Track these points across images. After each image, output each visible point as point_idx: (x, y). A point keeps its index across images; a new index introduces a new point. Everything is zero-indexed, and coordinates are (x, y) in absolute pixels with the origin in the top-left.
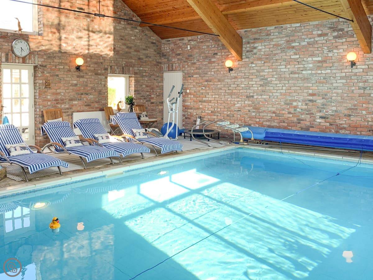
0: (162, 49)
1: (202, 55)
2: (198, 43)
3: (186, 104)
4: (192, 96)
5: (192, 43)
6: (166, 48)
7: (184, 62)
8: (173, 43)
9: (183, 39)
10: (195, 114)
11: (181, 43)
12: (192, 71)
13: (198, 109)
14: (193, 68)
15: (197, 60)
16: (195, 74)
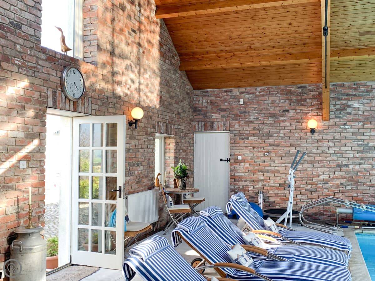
0: (194, 102)
1: (264, 112)
2: (256, 96)
3: (237, 174)
4: (247, 165)
5: (247, 96)
6: (201, 102)
7: (233, 119)
8: (214, 95)
9: (231, 91)
10: (252, 188)
11: (227, 95)
12: (247, 132)
13: (258, 181)
14: (248, 128)
15: (255, 118)
16: (251, 136)
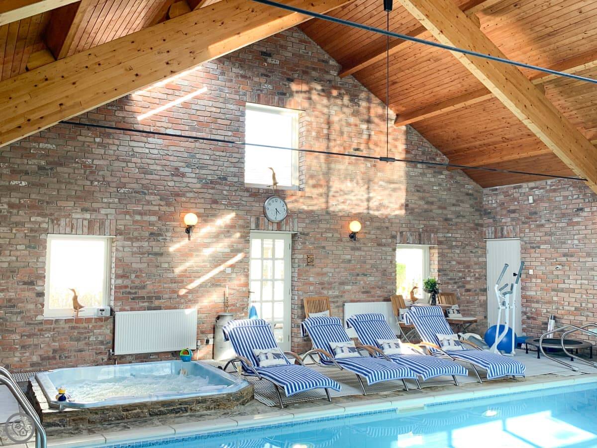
0: (484, 203)
1: (556, 212)
2: (547, 191)
3: (528, 293)
4: (539, 281)
5: (537, 192)
6: (490, 202)
7: (523, 223)
8: (503, 192)
9: (520, 187)
10: (545, 311)
11: (516, 192)
12: (538, 239)
13: (550, 302)
14: (539, 234)
15: (546, 221)
16: (543, 244)
